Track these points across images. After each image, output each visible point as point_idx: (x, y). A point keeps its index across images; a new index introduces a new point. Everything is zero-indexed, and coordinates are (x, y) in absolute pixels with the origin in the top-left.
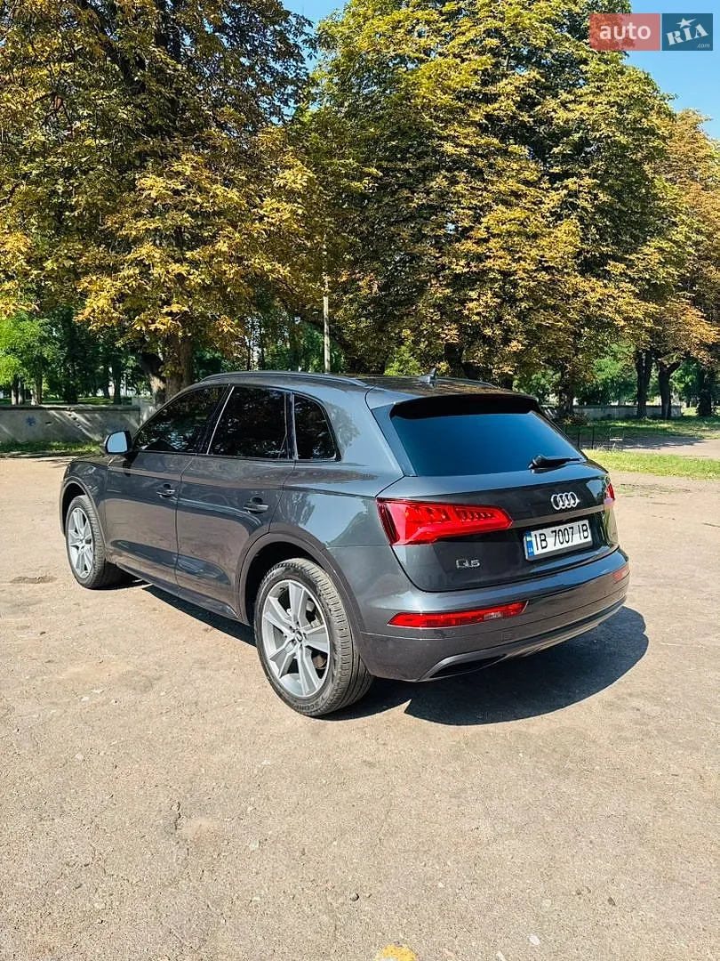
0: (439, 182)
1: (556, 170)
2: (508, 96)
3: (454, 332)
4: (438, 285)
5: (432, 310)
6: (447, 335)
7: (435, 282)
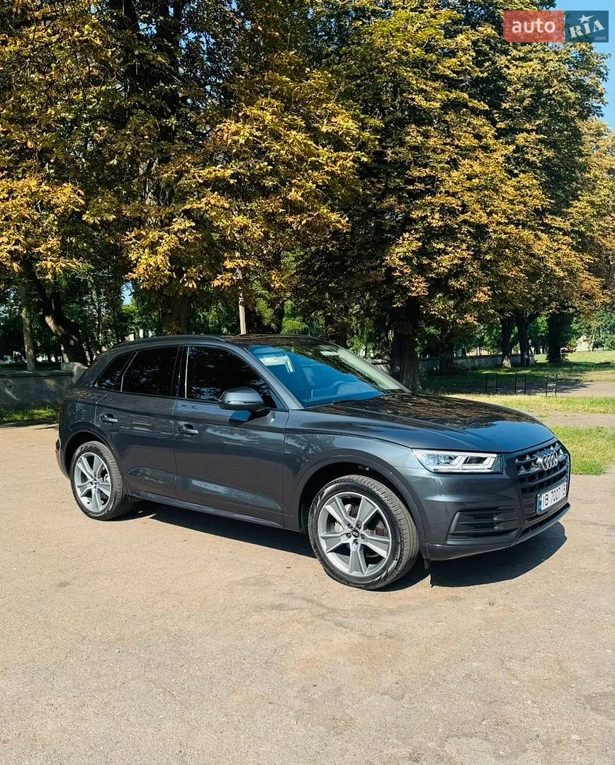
0: (413, 135)
1: (501, 125)
2: (464, 50)
3: (423, 285)
4: (411, 238)
5: (401, 263)
6: (417, 288)
7: (406, 235)
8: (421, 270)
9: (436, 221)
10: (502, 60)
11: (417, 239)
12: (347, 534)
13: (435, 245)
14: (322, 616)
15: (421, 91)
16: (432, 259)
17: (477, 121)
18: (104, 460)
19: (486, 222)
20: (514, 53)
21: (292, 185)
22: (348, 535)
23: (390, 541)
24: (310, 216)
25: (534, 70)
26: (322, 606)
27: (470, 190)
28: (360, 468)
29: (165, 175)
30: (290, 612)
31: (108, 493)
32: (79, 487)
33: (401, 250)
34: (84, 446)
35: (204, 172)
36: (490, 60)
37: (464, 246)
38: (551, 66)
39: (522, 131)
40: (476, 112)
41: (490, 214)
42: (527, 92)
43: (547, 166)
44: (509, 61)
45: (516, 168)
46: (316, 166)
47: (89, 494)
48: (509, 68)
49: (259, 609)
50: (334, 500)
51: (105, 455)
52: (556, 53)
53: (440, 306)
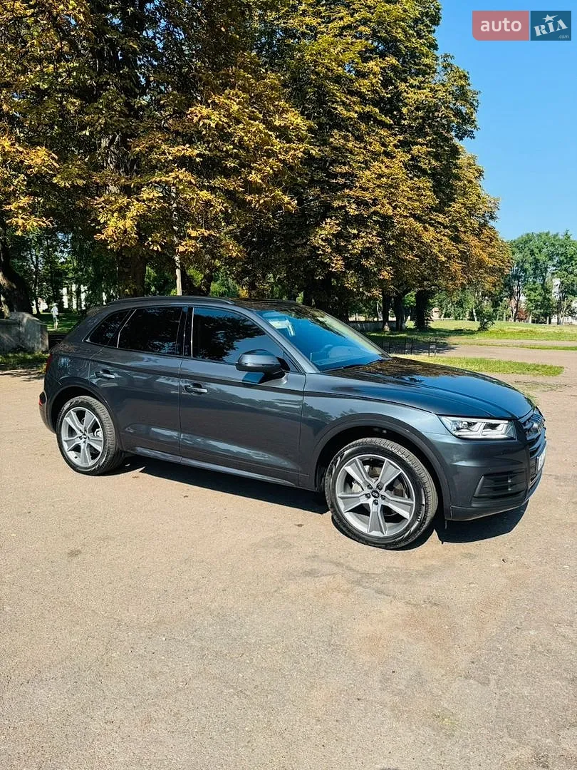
0: (336, 138)
2: (375, 74)
3: (340, 262)
4: (332, 223)
5: (324, 244)
6: (336, 264)
7: (328, 220)
8: (338, 250)
9: (353, 210)
10: (403, 86)
11: (336, 224)
12: (366, 495)
13: (350, 230)
14: (358, 583)
15: (344, 103)
16: (347, 241)
17: (383, 132)
18: (97, 415)
19: (392, 214)
20: (412, 81)
21: (252, 168)
22: (368, 496)
23: (414, 503)
24: (267, 196)
25: (426, 97)
26: (351, 569)
27: (379, 186)
28: (376, 430)
29: (138, 149)
30: (325, 579)
31: (100, 449)
32: (66, 441)
33: (323, 232)
34: (74, 400)
35: (174, 150)
36: (393, 84)
37: (375, 233)
38: (440, 95)
39: (416, 144)
40: (383, 125)
41: (395, 208)
42: (420, 113)
43: (434, 175)
44: (407, 87)
45: (410, 173)
46: (270, 154)
47: (77, 449)
48: (408, 93)
49: (291, 576)
50: (355, 461)
51: (98, 411)
52: (443, 85)
53: (351, 281)
